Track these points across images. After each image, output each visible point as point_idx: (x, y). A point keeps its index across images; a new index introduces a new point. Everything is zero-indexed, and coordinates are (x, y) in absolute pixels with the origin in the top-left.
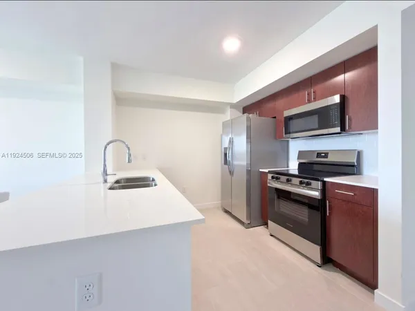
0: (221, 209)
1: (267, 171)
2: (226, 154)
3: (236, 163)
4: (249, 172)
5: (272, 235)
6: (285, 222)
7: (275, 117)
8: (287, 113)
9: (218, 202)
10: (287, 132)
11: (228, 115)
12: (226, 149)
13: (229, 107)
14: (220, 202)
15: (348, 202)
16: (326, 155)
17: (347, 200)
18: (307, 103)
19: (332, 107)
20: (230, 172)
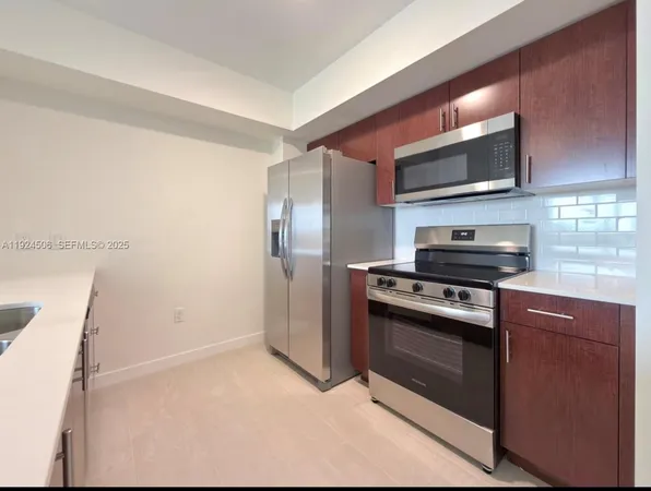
0: (265, 347)
1: (365, 267)
2: (275, 235)
3: (298, 251)
4: (327, 270)
5: (376, 402)
6: (406, 374)
7: (374, 162)
8: (401, 152)
9: (258, 334)
10: (399, 190)
11: (280, 153)
12: (276, 223)
13: (282, 138)
14: (262, 332)
15: (555, 333)
16: (471, 234)
17: (551, 330)
18: (440, 133)
19: (499, 138)
20: (286, 271)
